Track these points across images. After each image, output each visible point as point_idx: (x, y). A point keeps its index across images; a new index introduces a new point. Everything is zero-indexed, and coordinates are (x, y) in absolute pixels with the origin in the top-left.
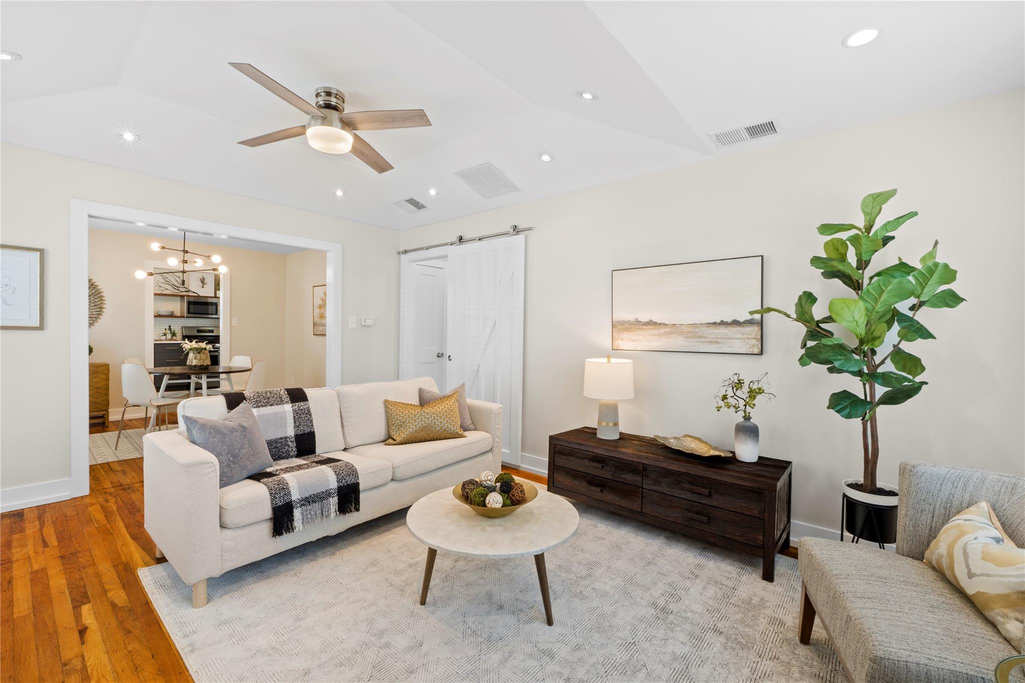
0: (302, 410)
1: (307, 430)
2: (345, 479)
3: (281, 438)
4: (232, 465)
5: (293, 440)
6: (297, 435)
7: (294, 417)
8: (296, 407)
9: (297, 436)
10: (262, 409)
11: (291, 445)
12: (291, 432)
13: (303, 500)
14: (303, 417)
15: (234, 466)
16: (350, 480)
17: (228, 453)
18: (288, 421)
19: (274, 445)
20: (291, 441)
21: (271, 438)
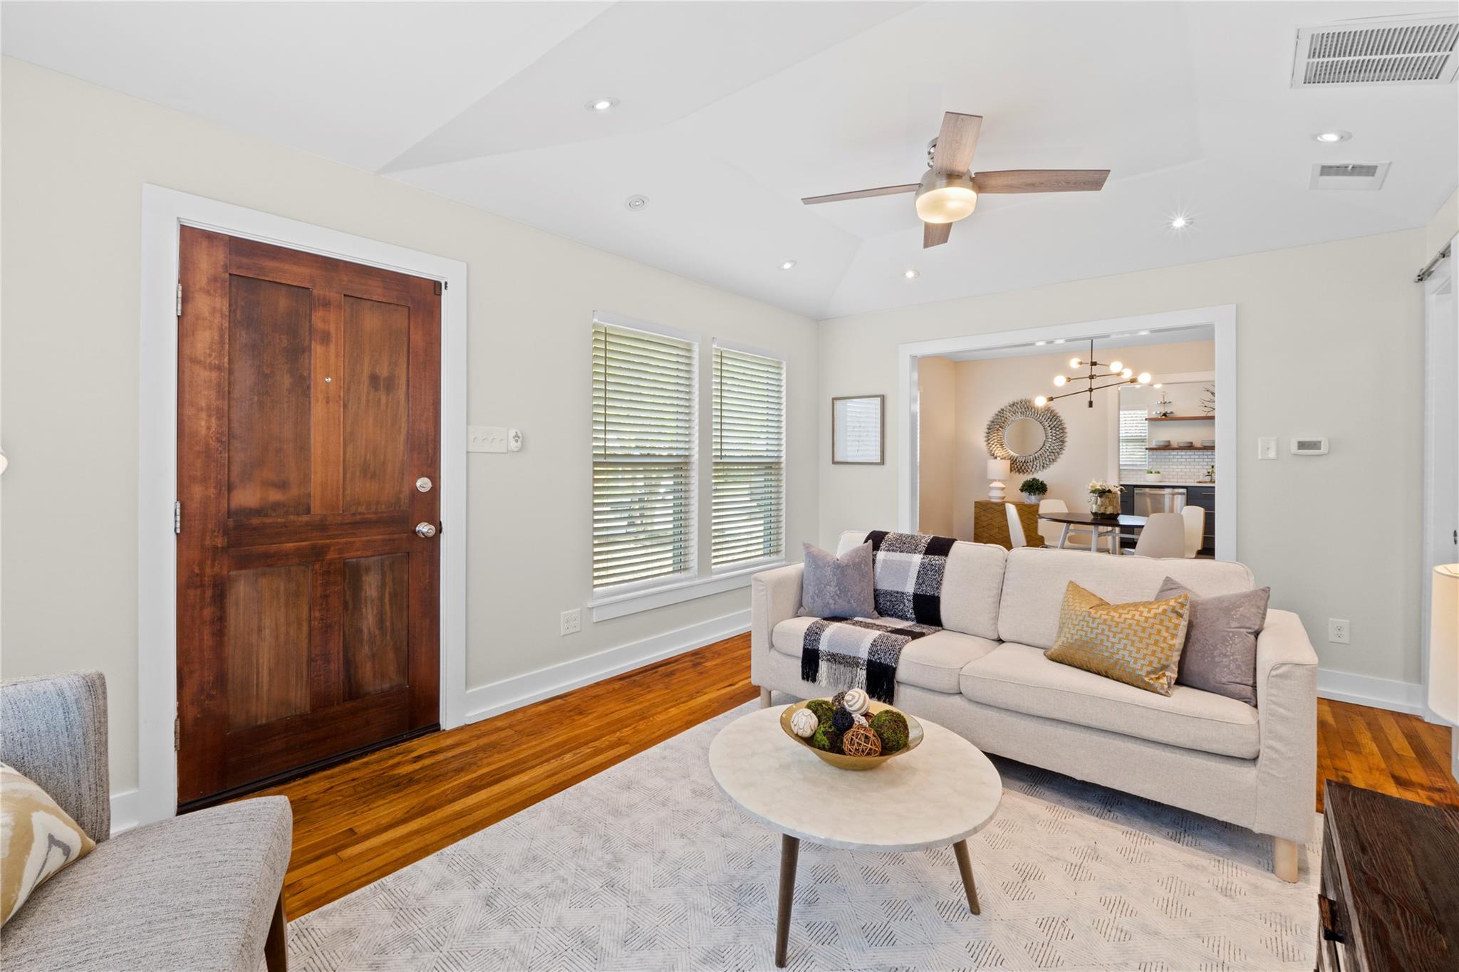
0: (932, 565)
1: (930, 593)
2: (878, 654)
3: (898, 593)
4: (816, 598)
5: (911, 598)
6: (917, 594)
7: (919, 571)
8: (927, 560)
9: (916, 596)
10: (891, 553)
11: (907, 605)
12: (910, 588)
13: (830, 655)
14: (932, 575)
15: (817, 599)
16: (886, 660)
17: (815, 586)
18: (910, 574)
19: (889, 598)
20: (908, 600)
21: (887, 589)
